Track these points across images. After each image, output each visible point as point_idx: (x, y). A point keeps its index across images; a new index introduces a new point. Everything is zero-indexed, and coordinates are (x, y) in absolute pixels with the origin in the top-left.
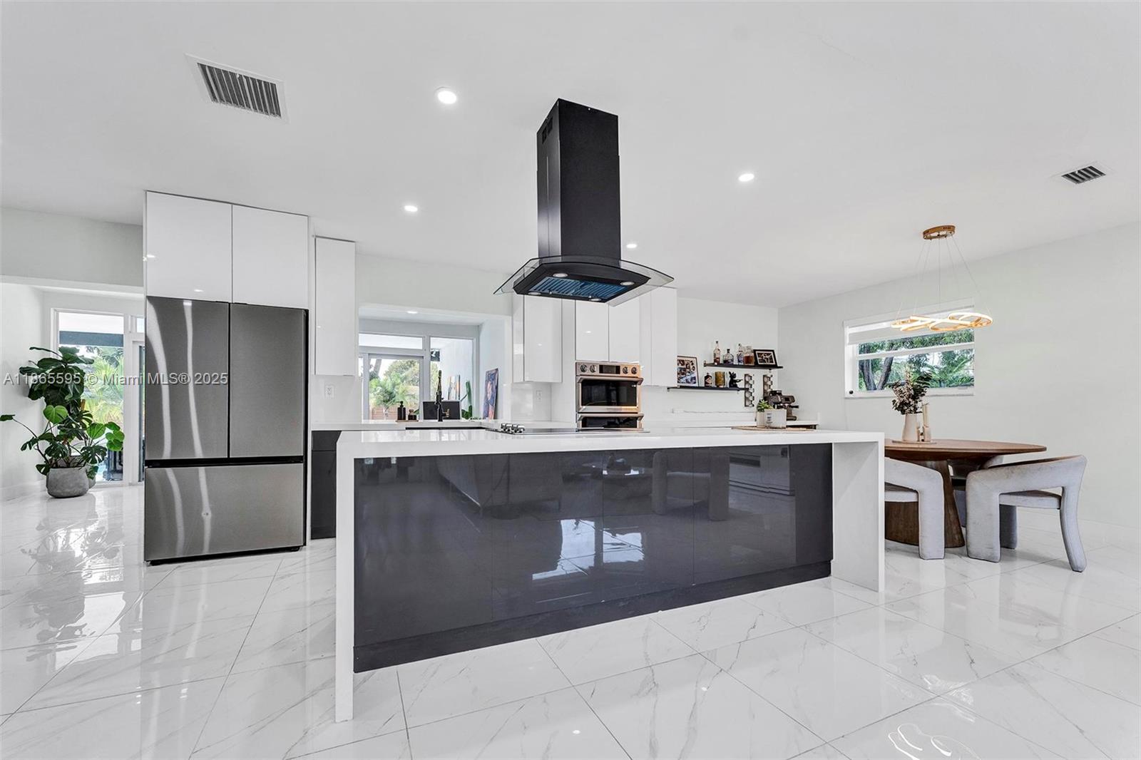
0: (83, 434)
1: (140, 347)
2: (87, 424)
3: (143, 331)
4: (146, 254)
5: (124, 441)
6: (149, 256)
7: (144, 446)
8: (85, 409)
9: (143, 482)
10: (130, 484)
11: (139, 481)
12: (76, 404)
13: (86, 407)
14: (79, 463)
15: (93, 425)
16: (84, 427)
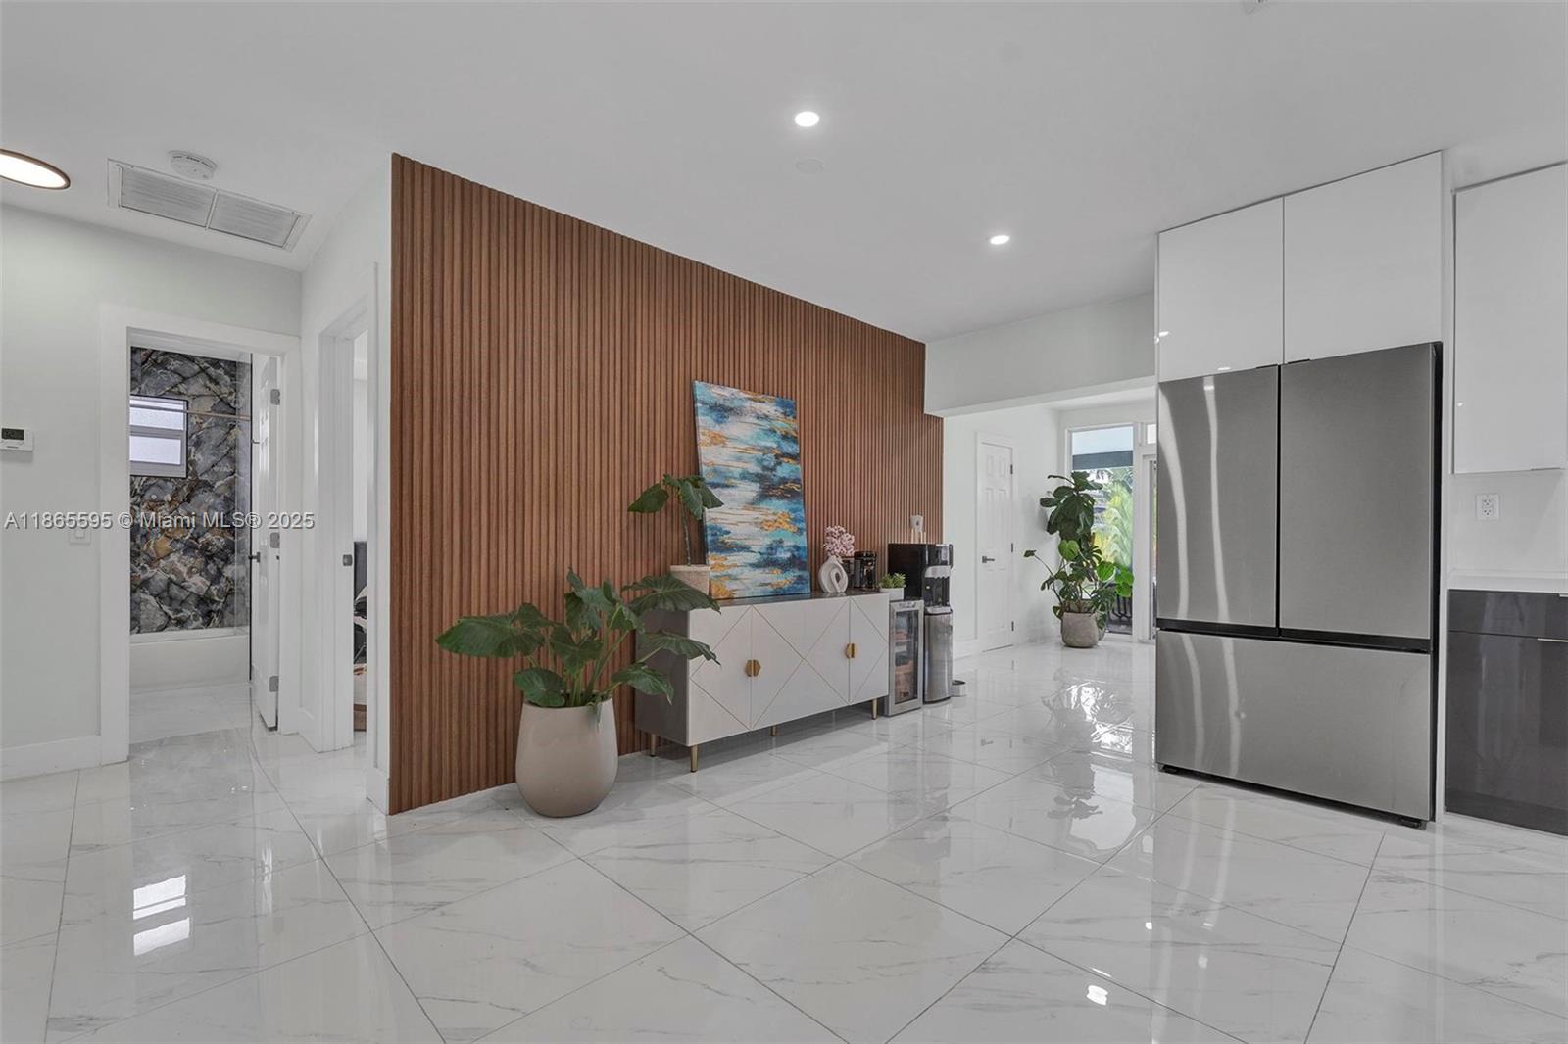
0: (1093, 575)
1: (1151, 462)
2: (1096, 561)
3: (1155, 441)
4: (1159, 332)
5: (1133, 585)
6: (1162, 334)
7: (1156, 593)
8: (1095, 544)
9: (1155, 640)
10: (1141, 642)
11: (1150, 638)
12: (1088, 537)
13: (1097, 542)
14: (1089, 609)
15: (1102, 564)
16: (1094, 566)
